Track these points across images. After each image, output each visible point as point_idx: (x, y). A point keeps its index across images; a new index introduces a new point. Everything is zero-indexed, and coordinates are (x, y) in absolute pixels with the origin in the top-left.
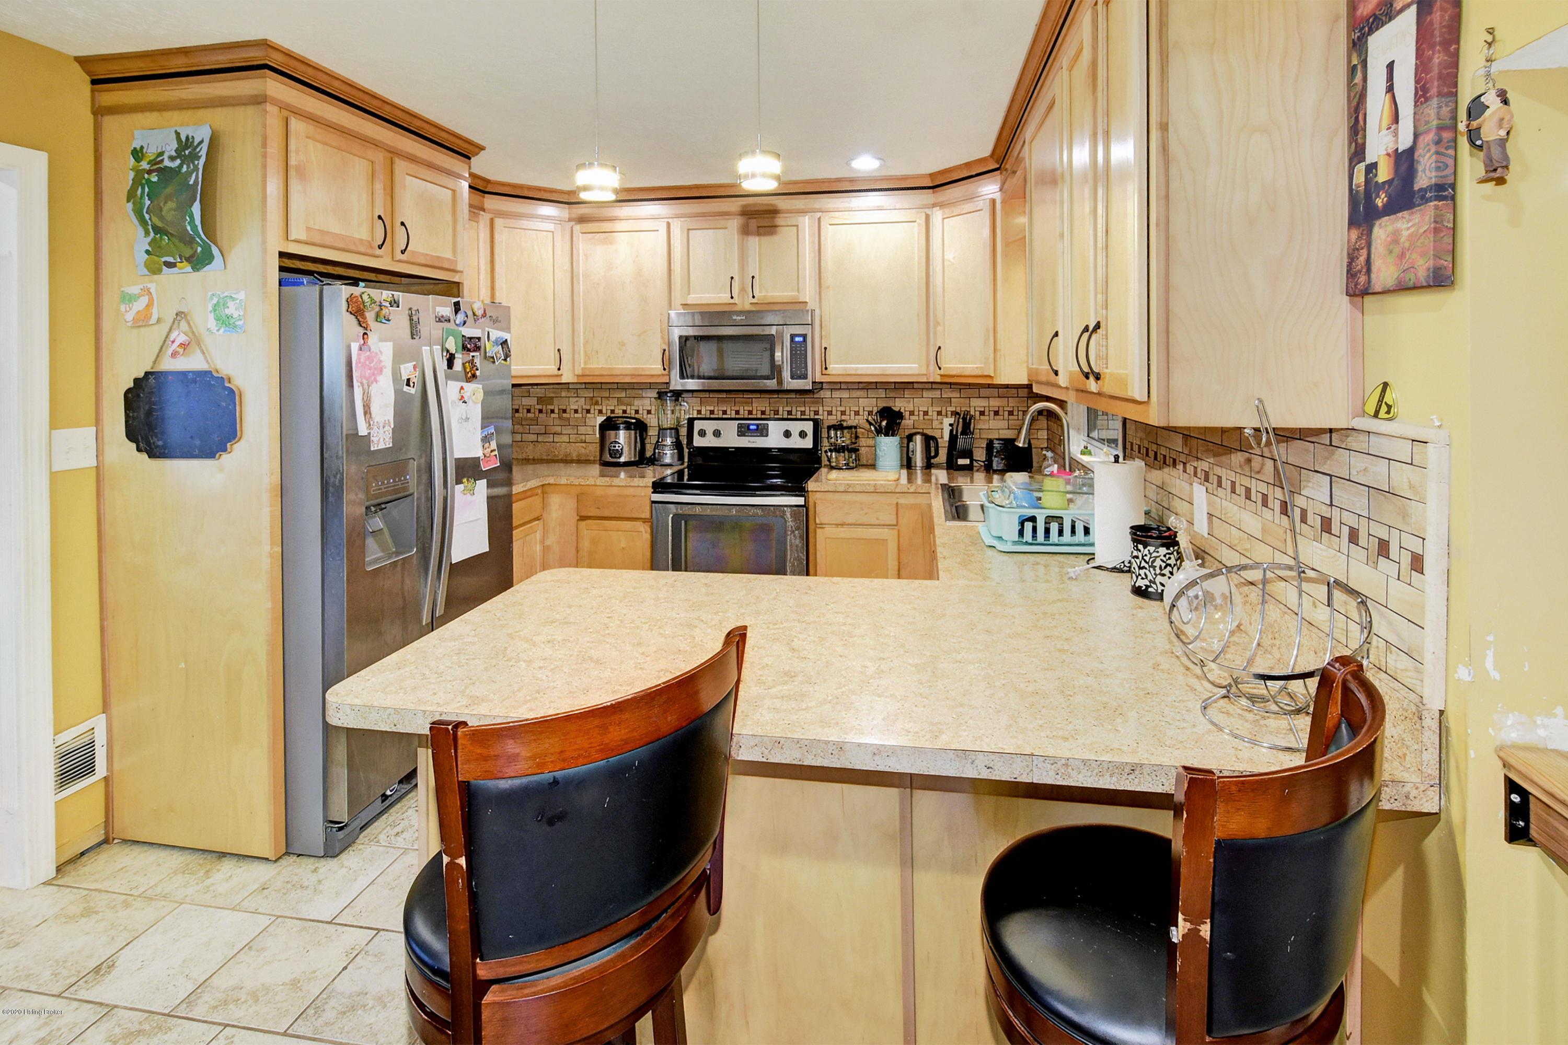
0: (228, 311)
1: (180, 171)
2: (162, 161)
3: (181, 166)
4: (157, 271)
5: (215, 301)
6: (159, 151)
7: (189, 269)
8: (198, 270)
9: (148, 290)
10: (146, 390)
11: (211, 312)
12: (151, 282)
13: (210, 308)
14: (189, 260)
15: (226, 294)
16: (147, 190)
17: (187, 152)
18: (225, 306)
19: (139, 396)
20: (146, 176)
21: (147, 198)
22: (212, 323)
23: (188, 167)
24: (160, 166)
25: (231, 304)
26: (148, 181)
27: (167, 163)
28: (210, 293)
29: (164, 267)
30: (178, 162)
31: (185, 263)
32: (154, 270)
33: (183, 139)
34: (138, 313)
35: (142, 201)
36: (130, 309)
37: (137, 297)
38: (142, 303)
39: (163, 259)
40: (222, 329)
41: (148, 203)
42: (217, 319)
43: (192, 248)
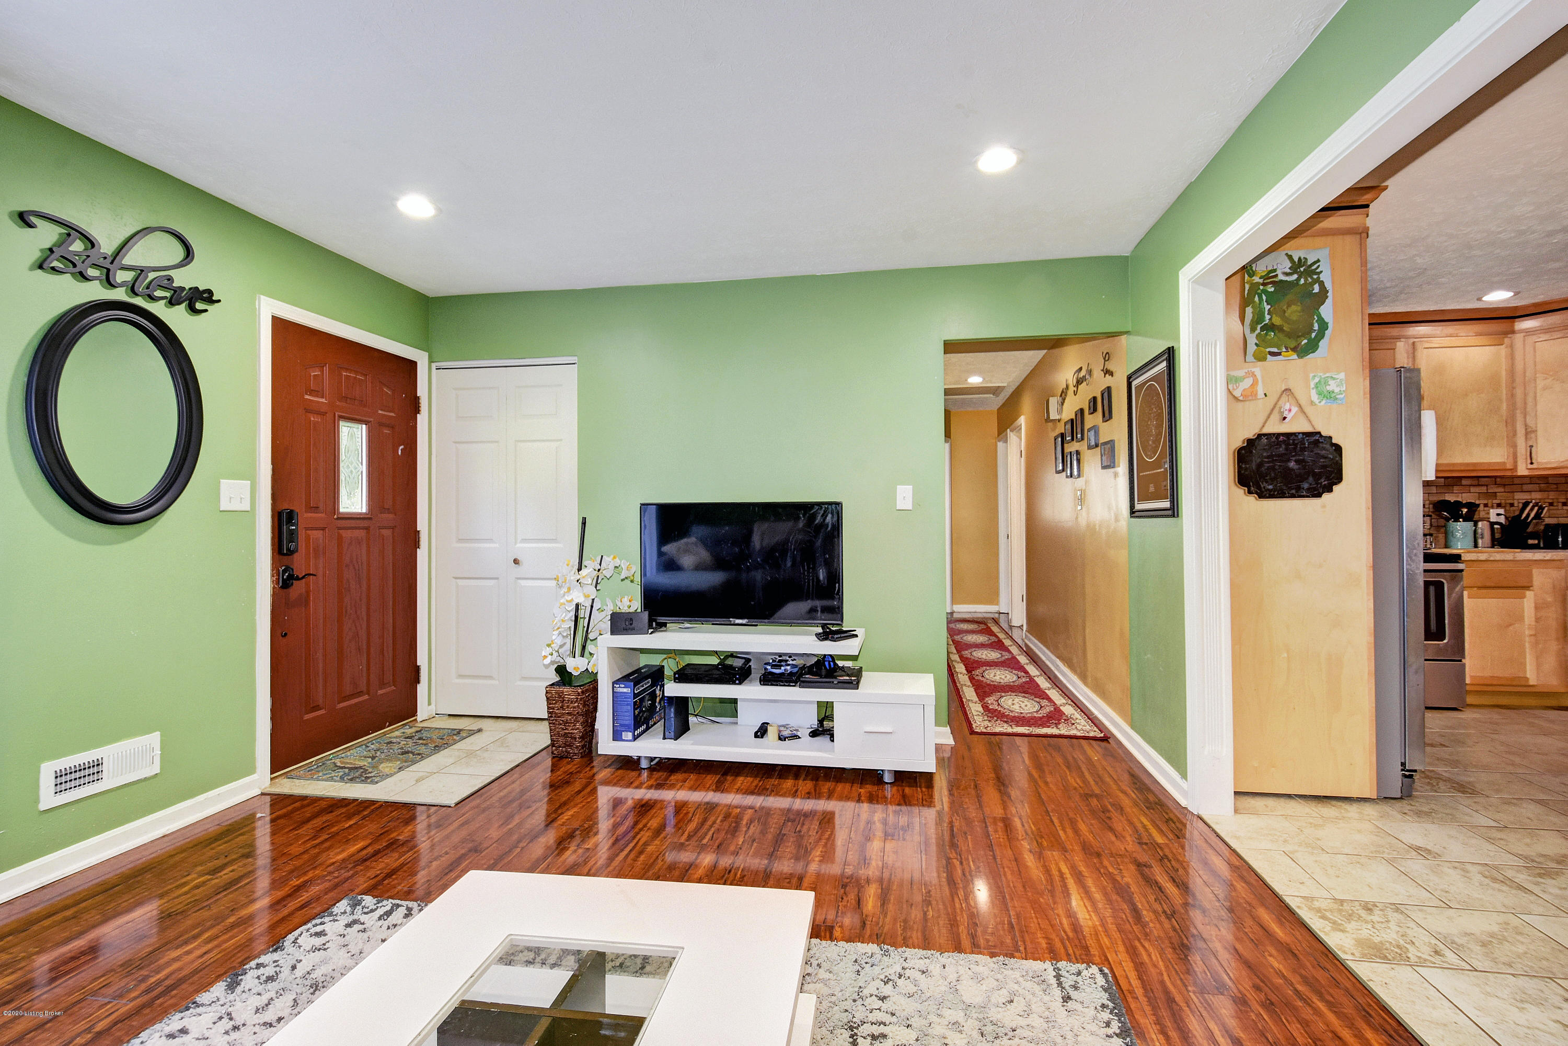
0: (1328, 388)
1: (1297, 284)
2: (1277, 276)
3: (1298, 279)
4: (1264, 359)
5: (1317, 380)
6: (1270, 268)
7: (1295, 356)
8: (1302, 357)
9: (1253, 373)
10: (1258, 448)
11: (1313, 389)
12: (1255, 367)
13: (1312, 386)
14: (1294, 349)
15: (1327, 375)
16: (1264, 298)
17: (1302, 269)
18: (1326, 384)
19: (1251, 452)
20: (1261, 287)
21: (1265, 304)
22: (1315, 397)
23: (1306, 280)
24: (1274, 279)
25: (1331, 382)
26: (1265, 291)
27: (1281, 277)
28: (1311, 375)
29: (1268, 356)
30: (1295, 277)
31: (1291, 352)
32: (1260, 358)
33: (1296, 260)
34: (1244, 390)
35: (1262, 306)
36: (1237, 388)
37: (1244, 378)
38: (1248, 382)
39: (1268, 350)
40: (1324, 402)
41: (1267, 307)
42: (1319, 394)
43: (1297, 341)
